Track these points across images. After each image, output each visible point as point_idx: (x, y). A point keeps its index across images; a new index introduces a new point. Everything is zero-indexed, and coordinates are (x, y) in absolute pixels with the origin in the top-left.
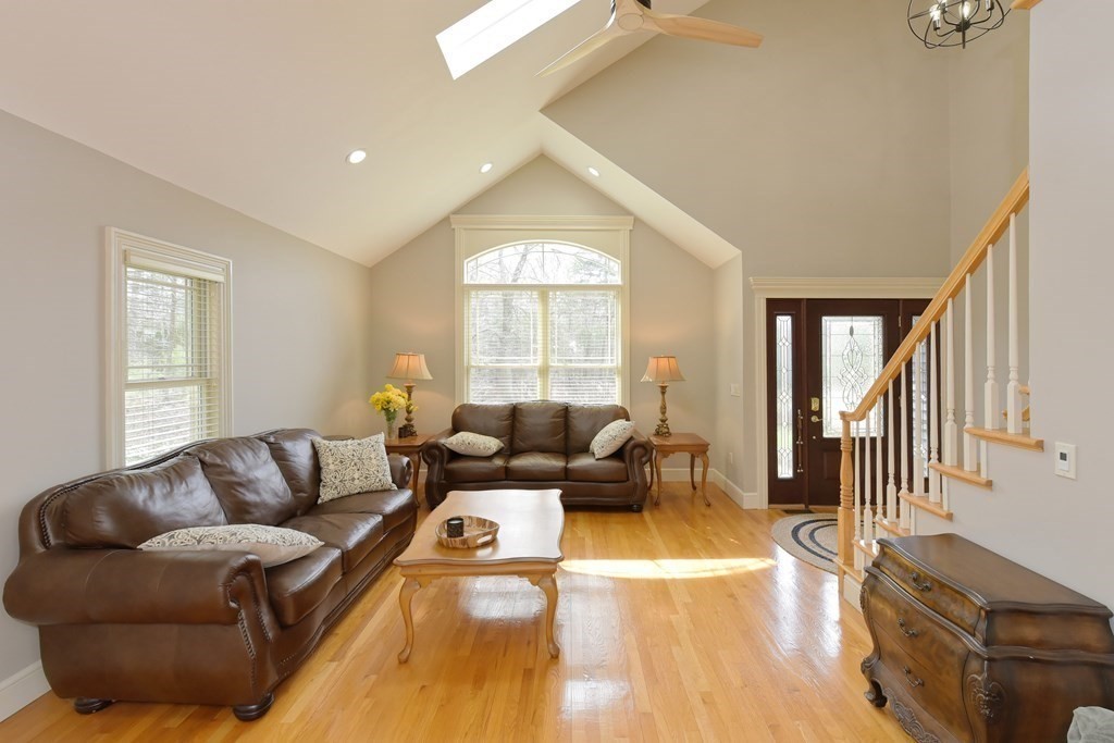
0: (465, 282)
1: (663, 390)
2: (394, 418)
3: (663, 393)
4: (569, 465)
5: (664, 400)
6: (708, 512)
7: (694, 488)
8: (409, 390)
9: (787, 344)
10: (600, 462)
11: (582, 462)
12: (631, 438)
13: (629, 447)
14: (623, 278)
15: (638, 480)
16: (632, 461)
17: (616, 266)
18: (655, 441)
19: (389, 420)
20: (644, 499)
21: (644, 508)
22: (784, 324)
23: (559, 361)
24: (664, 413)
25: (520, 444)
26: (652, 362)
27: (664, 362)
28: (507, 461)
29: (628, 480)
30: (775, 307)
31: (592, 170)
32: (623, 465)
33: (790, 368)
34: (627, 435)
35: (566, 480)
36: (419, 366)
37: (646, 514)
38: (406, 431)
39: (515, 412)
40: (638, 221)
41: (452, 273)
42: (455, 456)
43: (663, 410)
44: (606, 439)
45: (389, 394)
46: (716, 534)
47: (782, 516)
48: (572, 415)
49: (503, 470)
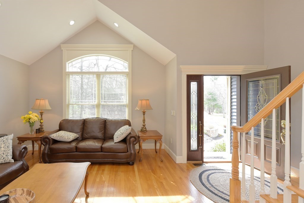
0: (67, 71)
1: (144, 113)
2: (33, 126)
3: (144, 114)
4: (103, 146)
5: (144, 117)
6: (162, 165)
7: (156, 152)
8: (41, 114)
9: (195, 94)
10: (116, 144)
11: (108, 144)
12: (130, 133)
13: (128, 138)
14: (129, 69)
15: (132, 152)
16: (130, 144)
17: (126, 64)
18: (140, 134)
19: (31, 126)
20: (134, 160)
21: (135, 163)
22: (194, 85)
23: (104, 102)
24: (144, 122)
25: (86, 136)
26: (140, 102)
27: (144, 102)
28: (78, 143)
29: (128, 151)
30: (191, 78)
31: (115, 24)
32: (126, 146)
33: (196, 104)
34: (128, 132)
35: (102, 152)
36: (45, 104)
37: (135, 166)
38: (39, 131)
39: (85, 123)
40: (135, 47)
41: (61, 67)
42: (55, 142)
43: (144, 121)
44: (120, 134)
45: (31, 116)
46: (165, 179)
47: (193, 168)
48: (107, 123)
49: (75, 148)
